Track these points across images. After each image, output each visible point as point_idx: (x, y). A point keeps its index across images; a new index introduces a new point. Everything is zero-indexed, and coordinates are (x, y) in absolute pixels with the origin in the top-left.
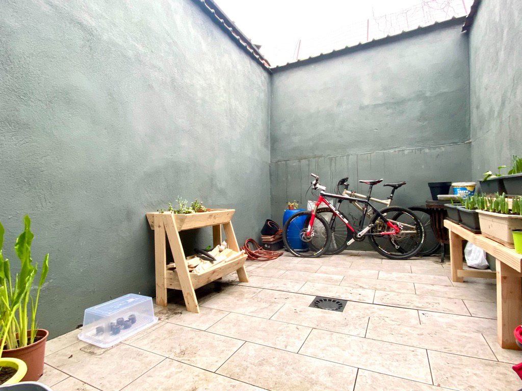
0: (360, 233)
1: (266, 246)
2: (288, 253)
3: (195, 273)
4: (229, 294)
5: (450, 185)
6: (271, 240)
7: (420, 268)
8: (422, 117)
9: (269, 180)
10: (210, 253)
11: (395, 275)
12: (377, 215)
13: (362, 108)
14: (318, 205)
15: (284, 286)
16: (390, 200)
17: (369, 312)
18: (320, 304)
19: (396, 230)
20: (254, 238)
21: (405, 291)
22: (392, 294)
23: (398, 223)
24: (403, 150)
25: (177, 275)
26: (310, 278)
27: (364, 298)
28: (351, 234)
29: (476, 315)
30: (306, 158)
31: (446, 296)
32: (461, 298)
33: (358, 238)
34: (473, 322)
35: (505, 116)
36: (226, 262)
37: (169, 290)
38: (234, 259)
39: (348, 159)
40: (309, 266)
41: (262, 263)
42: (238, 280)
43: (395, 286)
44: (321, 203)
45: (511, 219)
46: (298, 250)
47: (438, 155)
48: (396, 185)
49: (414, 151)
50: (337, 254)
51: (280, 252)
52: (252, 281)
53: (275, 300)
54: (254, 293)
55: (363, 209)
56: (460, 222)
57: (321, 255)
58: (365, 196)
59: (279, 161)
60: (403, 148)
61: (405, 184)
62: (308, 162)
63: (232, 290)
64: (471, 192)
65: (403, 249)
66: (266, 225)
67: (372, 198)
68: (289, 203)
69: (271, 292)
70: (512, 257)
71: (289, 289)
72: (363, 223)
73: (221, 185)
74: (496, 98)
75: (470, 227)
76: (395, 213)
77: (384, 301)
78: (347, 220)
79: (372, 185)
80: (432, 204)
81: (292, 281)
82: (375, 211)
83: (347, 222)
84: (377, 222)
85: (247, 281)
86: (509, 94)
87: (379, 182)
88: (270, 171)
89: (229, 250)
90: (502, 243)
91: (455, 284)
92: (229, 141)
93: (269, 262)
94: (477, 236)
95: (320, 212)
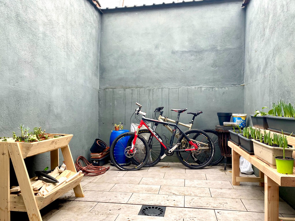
0: (171, 150)
1: (94, 162)
2: (114, 167)
3: (40, 196)
4: (68, 210)
5: (231, 115)
6: (100, 157)
7: (212, 176)
8: (214, 65)
9: (98, 104)
10: (49, 174)
11: (196, 182)
12: (183, 136)
13: (173, 53)
14: (139, 127)
15: (115, 198)
16: (191, 124)
17: (182, 215)
18: (146, 212)
19: (196, 147)
20: (84, 155)
21: (204, 195)
22: (196, 198)
23: (197, 142)
24: (201, 88)
25: (22, 199)
26: (135, 190)
27: (178, 204)
28: (163, 150)
29: (250, 210)
30: (130, 88)
31: (230, 197)
32: (239, 198)
33: (169, 153)
34: (249, 216)
35: (267, 73)
36: (66, 182)
37: (12, 213)
38: (73, 179)
39: (162, 91)
40: (133, 178)
41: (93, 178)
42: (74, 195)
43: (197, 192)
44: (142, 126)
45: (274, 150)
46: (122, 164)
47: (224, 93)
48: (196, 113)
49: (208, 88)
50: (153, 166)
51: (106, 166)
52: (87, 195)
53: (110, 211)
54: (91, 207)
55: (173, 131)
56: (239, 144)
57: (141, 168)
58: (174, 121)
59: (106, 89)
60: (201, 86)
61: (202, 113)
62: (131, 91)
63: (70, 206)
64: (244, 121)
65: (199, 161)
66: (95, 144)
67: (179, 123)
68: (116, 125)
69: (106, 204)
70: (276, 175)
71: (120, 201)
72: (173, 142)
73: (57, 110)
74: (262, 59)
75: (247, 150)
76: (195, 134)
77: (191, 204)
78: (162, 139)
79: (180, 113)
80: (219, 129)
81: (121, 193)
82: (181, 133)
83: (161, 141)
84: (183, 140)
85: (83, 197)
86: (270, 59)
87: (185, 111)
88: (99, 96)
89: (67, 172)
90: (268, 164)
91: (235, 187)
92: (66, 71)
93: (99, 177)
94: (252, 157)
95: (141, 133)
